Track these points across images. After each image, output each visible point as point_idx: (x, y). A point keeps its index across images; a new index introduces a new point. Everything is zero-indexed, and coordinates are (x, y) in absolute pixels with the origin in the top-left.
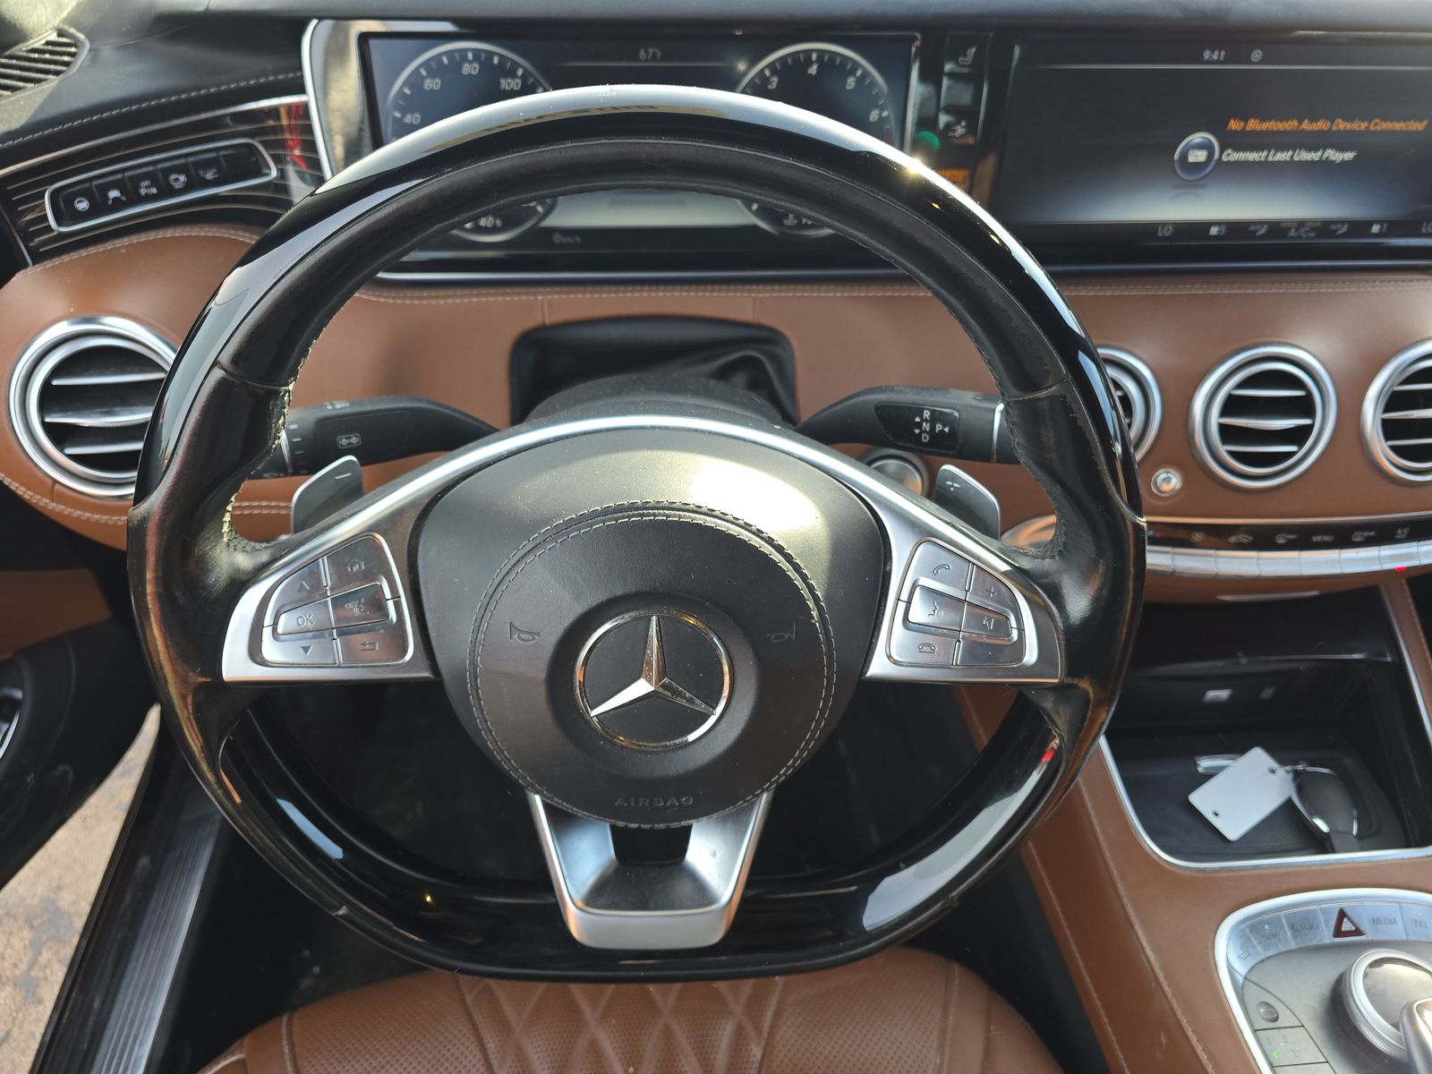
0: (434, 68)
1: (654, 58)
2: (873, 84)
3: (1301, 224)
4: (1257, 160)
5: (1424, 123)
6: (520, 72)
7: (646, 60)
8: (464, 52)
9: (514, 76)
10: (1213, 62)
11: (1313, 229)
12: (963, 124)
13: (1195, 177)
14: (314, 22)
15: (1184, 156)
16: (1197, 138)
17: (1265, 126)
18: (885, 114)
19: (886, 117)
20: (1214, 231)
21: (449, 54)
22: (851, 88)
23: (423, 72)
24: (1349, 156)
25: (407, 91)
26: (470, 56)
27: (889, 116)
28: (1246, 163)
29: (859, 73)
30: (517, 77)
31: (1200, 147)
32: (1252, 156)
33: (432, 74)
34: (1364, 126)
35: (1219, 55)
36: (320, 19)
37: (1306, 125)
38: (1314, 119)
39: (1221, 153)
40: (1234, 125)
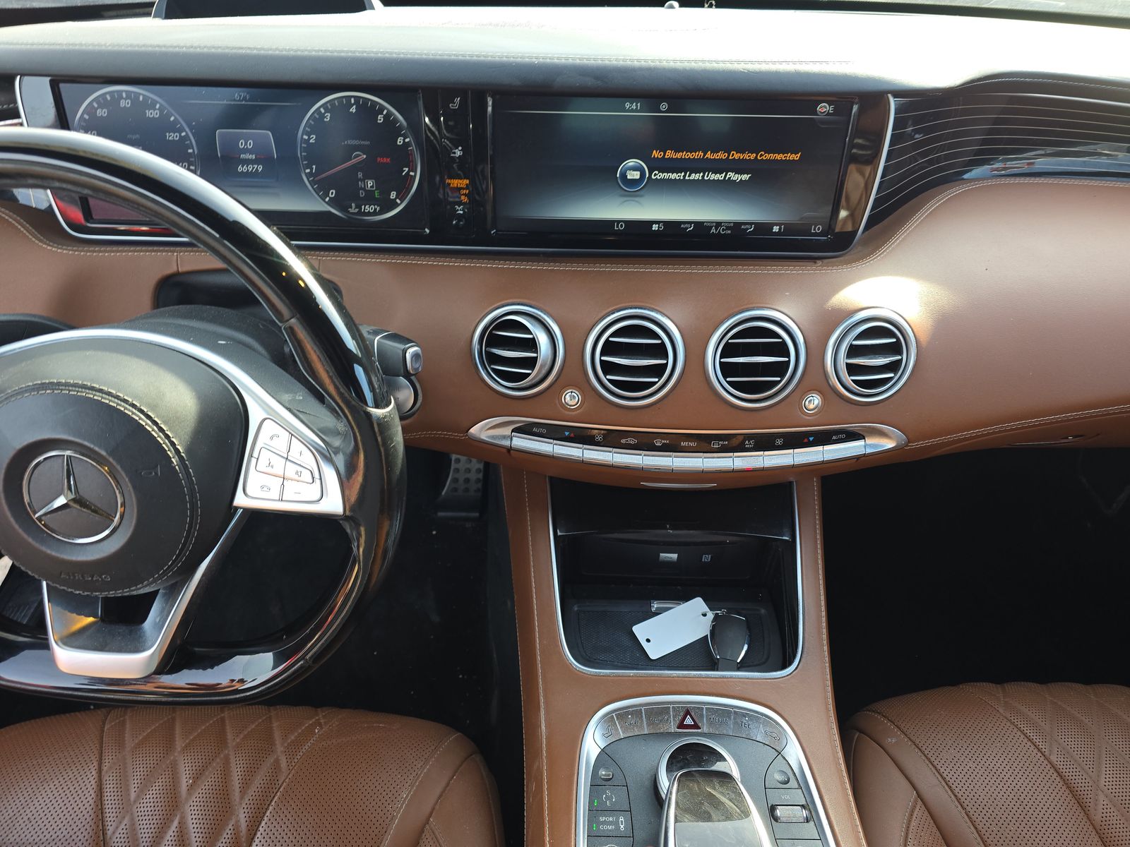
0: (102, 101)
1: (244, 99)
2: (396, 120)
3: (718, 224)
4: (677, 178)
5: (799, 155)
6: (158, 106)
7: (239, 101)
8: (120, 92)
9: (155, 109)
10: (632, 111)
11: (728, 228)
12: (460, 148)
13: (632, 189)
14: (19, 77)
15: (624, 176)
16: (631, 162)
17: (679, 155)
18: (407, 140)
19: (408, 142)
20: (655, 227)
21: (111, 93)
22: (381, 121)
23: (96, 105)
24: (745, 177)
25: (86, 117)
26: (124, 95)
27: (410, 140)
28: (669, 180)
29: (385, 112)
30: (156, 109)
31: (634, 169)
32: (674, 176)
33: (101, 106)
34: (753, 156)
35: (637, 106)
36: (22, 75)
37: (709, 155)
38: (715, 151)
39: (650, 174)
40: (656, 154)
